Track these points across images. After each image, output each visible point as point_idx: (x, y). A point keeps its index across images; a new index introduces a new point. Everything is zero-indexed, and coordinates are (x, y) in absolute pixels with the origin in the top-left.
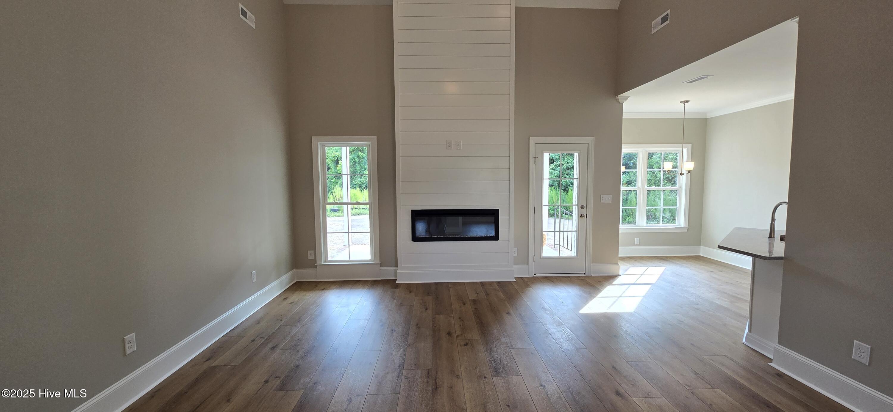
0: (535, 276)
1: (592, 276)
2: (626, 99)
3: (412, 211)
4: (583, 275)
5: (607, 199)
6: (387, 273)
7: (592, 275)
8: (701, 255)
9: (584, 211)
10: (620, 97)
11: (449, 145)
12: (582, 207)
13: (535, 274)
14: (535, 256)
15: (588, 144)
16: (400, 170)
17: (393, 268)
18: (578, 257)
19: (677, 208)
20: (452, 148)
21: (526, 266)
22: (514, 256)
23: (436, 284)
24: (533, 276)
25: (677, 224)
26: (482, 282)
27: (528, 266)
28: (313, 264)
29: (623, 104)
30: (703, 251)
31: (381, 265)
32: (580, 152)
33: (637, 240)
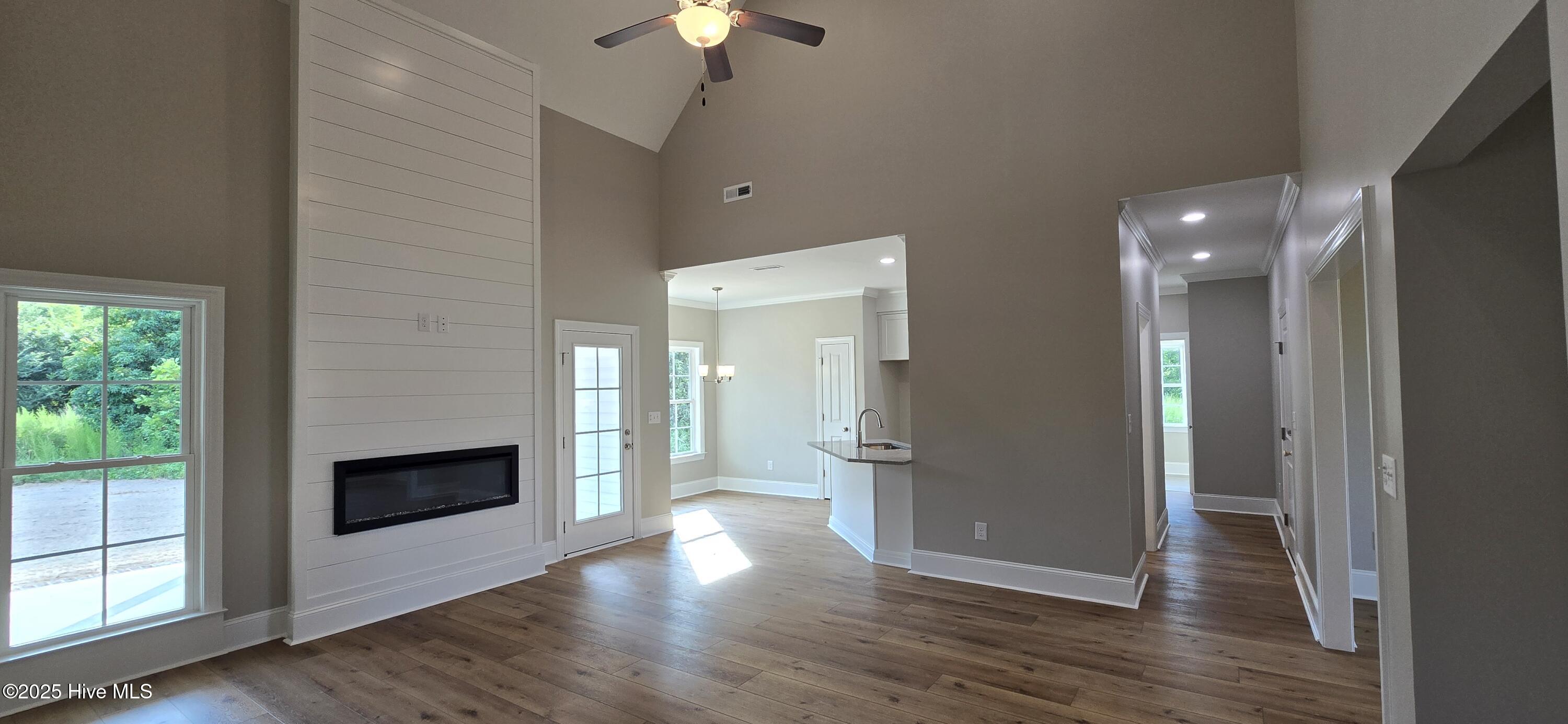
0: (566, 558)
1: (642, 538)
2: (672, 277)
3: (337, 464)
4: (631, 540)
5: (655, 418)
8: (718, 488)
9: (628, 440)
10: (666, 273)
11: (422, 322)
12: (627, 433)
13: (566, 555)
14: (566, 523)
15: (631, 335)
18: (624, 512)
19: (691, 429)
20: (429, 328)
21: (553, 542)
24: (563, 559)
25: (691, 451)
27: (556, 542)
29: (668, 282)
30: (722, 483)
32: (622, 350)
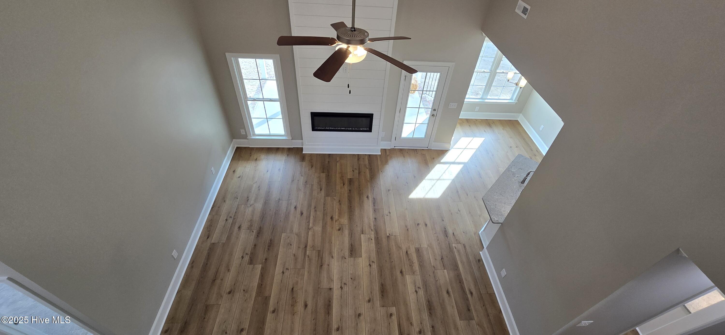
0: (395, 148)
3: (311, 113)
4: (427, 148)
5: (453, 106)
6: (296, 144)
7: (432, 149)
9: (435, 113)
12: (435, 110)
13: (395, 147)
14: (396, 137)
15: (449, 67)
16: (301, 86)
17: (301, 141)
18: (425, 138)
22: (382, 137)
23: (329, 155)
24: (393, 148)
26: (358, 154)
27: (391, 142)
28: (245, 137)
31: (292, 139)
32: (441, 73)
33: (477, 108)
